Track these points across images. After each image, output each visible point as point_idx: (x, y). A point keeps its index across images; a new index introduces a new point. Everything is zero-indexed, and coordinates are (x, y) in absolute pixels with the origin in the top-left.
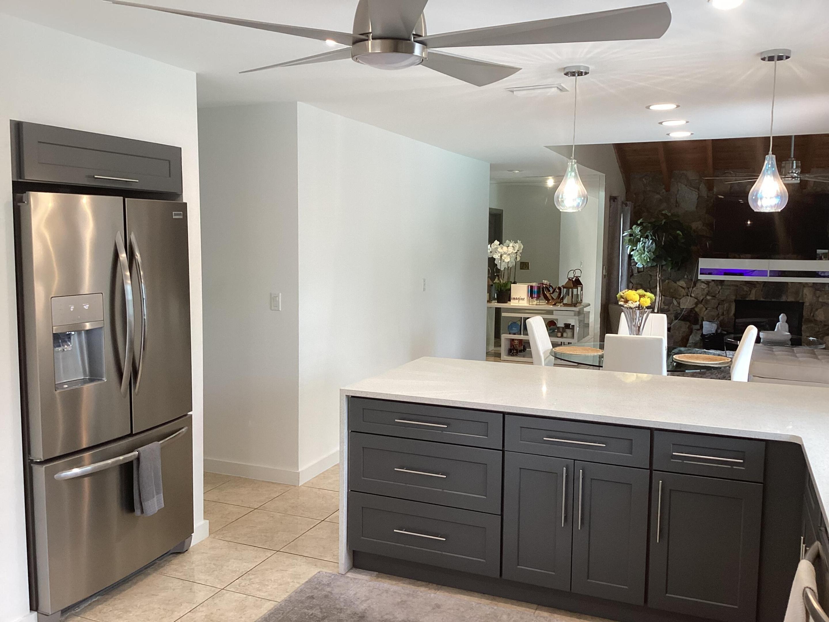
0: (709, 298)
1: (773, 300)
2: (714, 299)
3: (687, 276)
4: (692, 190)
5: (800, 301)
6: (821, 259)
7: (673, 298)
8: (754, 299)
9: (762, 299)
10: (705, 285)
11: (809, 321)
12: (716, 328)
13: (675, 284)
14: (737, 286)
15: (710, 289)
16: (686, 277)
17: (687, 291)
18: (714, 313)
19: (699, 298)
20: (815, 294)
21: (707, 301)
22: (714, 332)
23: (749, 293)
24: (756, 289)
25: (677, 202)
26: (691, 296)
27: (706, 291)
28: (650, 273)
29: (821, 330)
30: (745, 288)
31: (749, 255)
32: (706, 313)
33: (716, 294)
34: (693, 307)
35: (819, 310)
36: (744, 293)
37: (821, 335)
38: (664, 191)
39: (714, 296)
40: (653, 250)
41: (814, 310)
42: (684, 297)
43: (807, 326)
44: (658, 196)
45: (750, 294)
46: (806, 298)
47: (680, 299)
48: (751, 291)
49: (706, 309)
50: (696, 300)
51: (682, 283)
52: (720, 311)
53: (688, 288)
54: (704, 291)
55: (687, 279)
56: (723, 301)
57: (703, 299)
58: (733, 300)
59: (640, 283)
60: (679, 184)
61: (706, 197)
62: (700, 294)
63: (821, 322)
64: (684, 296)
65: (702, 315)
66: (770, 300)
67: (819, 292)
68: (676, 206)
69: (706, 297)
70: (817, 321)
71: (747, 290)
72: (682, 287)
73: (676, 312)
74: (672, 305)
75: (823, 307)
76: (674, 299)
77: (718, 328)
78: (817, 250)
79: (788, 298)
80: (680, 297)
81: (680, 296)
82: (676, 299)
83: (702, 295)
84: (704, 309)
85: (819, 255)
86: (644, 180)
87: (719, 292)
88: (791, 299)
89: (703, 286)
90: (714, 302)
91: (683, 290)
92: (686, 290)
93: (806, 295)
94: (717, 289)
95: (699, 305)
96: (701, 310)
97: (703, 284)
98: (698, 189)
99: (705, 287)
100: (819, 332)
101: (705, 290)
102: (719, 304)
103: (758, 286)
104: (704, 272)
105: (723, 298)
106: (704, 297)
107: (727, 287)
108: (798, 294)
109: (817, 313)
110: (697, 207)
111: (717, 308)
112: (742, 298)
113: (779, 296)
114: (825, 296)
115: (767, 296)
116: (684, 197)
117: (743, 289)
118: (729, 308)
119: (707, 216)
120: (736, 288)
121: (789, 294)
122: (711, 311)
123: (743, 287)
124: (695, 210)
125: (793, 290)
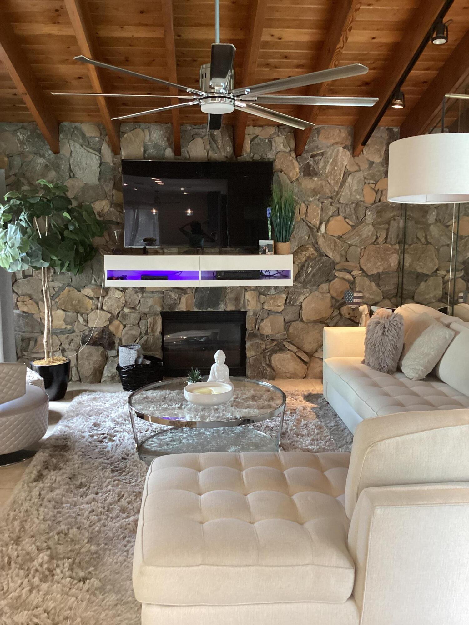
0: (126, 310)
1: (209, 309)
2: (133, 312)
3: (95, 281)
4: (91, 153)
5: (242, 310)
6: (264, 253)
7: (78, 313)
8: (185, 310)
9: (196, 310)
10: (120, 293)
11: (253, 336)
12: (135, 357)
13: (79, 293)
14: (162, 293)
15: (127, 298)
16: (93, 282)
17: (96, 303)
18: (135, 332)
19: (113, 312)
20: (259, 298)
21: (125, 316)
22: (133, 364)
23: (178, 302)
24: (187, 295)
25: (71, 170)
26: (102, 309)
27: (122, 302)
29: (268, 347)
30: (174, 296)
31: (175, 250)
32: (124, 331)
33: (136, 306)
34: (105, 325)
35: (265, 321)
36: (173, 302)
37: (268, 354)
38: (50, 152)
39: (133, 308)
41: (259, 321)
42: (93, 312)
43: (252, 343)
44: (41, 160)
45: (179, 303)
46: (248, 305)
48: (180, 299)
49: (125, 327)
50: (109, 315)
51: (88, 291)
52: (143, 328)
53: (97, 299)
54: (119, 301)
55: (94, 285)
56: (146, 314)
57: (119, 313)
58: (158, 313)
59: (29, 293)
60: (72, 143)
61: (112, 165)
62: (115, 306)
63: (267, 336)
64: (92, 310)
65: (119, 335)
66: (205, 310)
67: (264, 296)
68: (70, 177)
69: (122, 310)
70: (263, 335)
71: (176, 298)
72: (89, 297)
73: (84, 334)
74: (76, 323)
75: (270, 317)
76: (79, 315)
77: (138, 357)
78: (260, 241)
79: (227, 307)
80: (87, 312)
81: (87, 310)
82: (81, 315)
83: (118, 307)
84: (122, 327)
85: (263, 247)
86: (19, 133)
87: (140, 302)
88: (231, 308)
89: (118, 294)
90: (133, 317)
91: (91, 301)
92: (95, 301)
93: (248, 301)
94: (137, 297)
95: (114, 322)
96: (117, 328)
97: (118, 292)
98: (99, 151)
99: (120, 297)
100: (266, 349)
101: (121, 300)
102: (141, 319)
103: (189, 291)
104: (112, 277)
105: (146, 310)
106: (120, 310)
107: (149, 295)
108: (240, 300)
109: (262, 324)
110: (99, 179)
111: (138, 324)
112: (169, 309)
113: (217, 304)
114: (272, 302)
115: (200, 305)
116: (81, 162)
117: (170, 296)
118: (154, 324)
119: (114, 191)
120: (161, 295)
121: (228, 301)
122: (131, 330)
123: (170, 293)
124: (98, 183)
125: (232, 295)
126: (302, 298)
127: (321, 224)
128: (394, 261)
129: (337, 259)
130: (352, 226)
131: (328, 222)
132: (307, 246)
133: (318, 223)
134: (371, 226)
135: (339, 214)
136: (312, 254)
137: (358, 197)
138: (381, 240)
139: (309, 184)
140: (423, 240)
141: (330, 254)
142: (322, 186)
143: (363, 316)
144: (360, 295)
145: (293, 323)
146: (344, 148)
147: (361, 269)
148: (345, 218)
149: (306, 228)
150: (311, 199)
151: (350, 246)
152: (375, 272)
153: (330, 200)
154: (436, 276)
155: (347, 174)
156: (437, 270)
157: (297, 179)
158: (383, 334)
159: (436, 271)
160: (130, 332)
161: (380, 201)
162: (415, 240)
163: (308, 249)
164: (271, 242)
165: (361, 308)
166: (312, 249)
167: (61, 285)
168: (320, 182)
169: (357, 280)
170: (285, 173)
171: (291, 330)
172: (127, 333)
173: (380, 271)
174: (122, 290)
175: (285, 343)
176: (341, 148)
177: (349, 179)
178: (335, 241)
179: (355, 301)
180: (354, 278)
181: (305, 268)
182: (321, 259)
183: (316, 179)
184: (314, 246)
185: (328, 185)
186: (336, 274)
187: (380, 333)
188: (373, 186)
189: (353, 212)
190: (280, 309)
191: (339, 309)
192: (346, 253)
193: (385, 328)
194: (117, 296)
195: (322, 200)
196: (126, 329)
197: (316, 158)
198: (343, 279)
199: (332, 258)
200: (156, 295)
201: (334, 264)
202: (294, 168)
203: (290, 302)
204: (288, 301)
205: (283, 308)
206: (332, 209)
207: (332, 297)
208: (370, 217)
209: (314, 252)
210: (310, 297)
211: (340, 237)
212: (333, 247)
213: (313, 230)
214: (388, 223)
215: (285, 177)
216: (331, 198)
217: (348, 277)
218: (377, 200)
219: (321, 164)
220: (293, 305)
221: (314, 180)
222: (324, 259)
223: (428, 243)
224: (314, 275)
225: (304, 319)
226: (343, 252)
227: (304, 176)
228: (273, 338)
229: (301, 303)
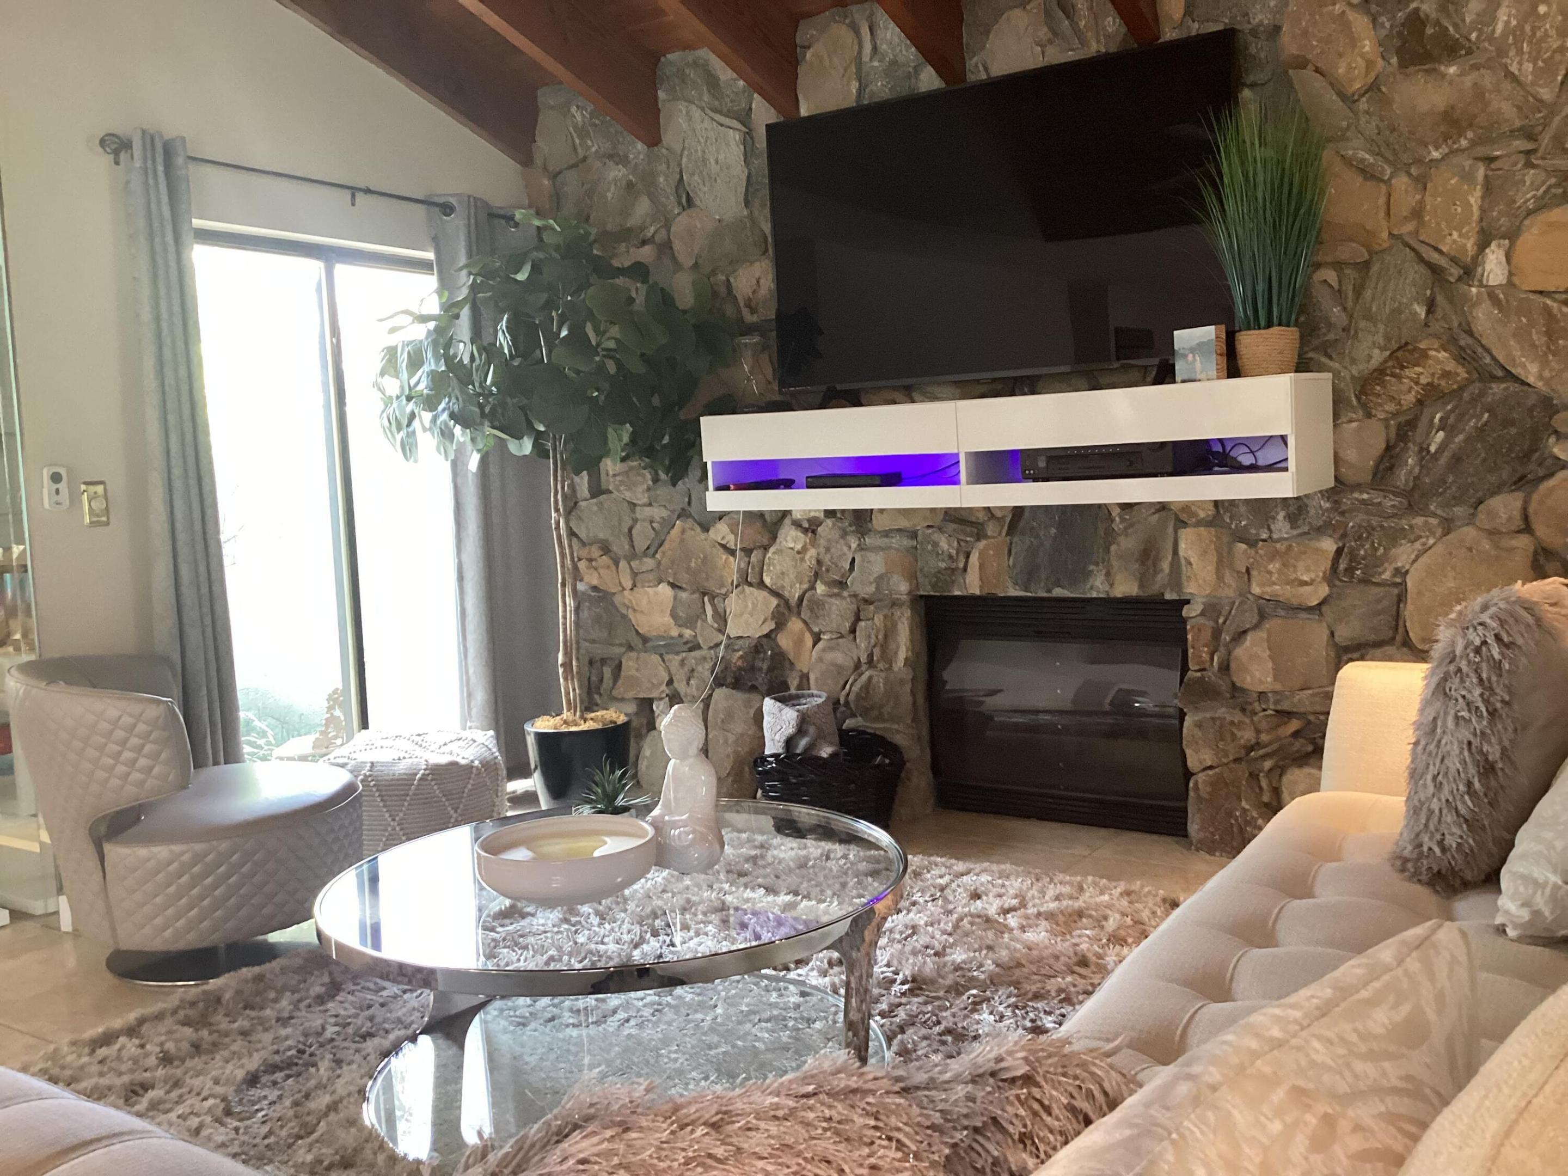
0: (820, 589)
1: (1058, 592)
2: (839, 595)
4: (727, 127)
5: (1168, 596)
7: (704, 594)
8: (978, 592)
9: (1014, 591)
10: (800, 535)
11: (1214, 691)
13: (703, 536)
14: (913, 534)
15: (822, 550)
17: (743, 565)
18: (843, 657)
19: (786, 594)
21: (817, 606)
23: (961, 565)
24: (982, 544)
25: (681, 186)
26: (761, 585)
27: (809, 563)
28: (628, 495)
29: (1264, 737)
30: (945, 544)
32: (814, 654)
33: (844, 576)
34: (766, 629)
35: (1249, 637)
36: (944, 565)
37: (1268, 764)
38: (640, 146)
39: (838, 583)
41: (1226, 637)
42: (738, 591)
43: (1206, 718)
44: (616, 173)
45: (965, 569)
46: (1189, 578)
48: (967, 555)
49: (817, 639)
50: (774, 602)
51: (724, 531)
52: (866, 648)
53: (748, 552)
54: (802, 560)
56: (868, 602)
57: (801, 599)
58: (904, 598)
59: (601, 536)
60: (686, 108)
62: (793, 575)
63: (1262, 695)
64: (734, 586)
65: (803, 665)
66: (1045, 595)
67: (1244, 546)
68: (683, 208)
69: (810, 587)
70: (1243, 690)
71: (954, 552)
72: (724, 547)
74: (699, 622)
75: (1267, 624)
76: (706, 599)
79: (1112, 585)
80: (723, 591)
81: (722, 585)
82: (712, 598)
83: (799, 578)
84: (809, 641)
85: (1185, 357)
86: (574, 109)
87: (853, 563)
88: (1125, 587)
89: (793, 539)
90: (839, 610)
91: (729, 558)
92: (740, 561)
93: (1189, 562)
94: (845, 549)
95: (790, 624)
96: (799, 642)
97: (793, 531)
98: (746, 117)
99: (799, 546)
100: (1257, 745)
101: (807, 557)
102: (858, 619)
103: (991, 529)
105: (867, 591)
106: (805, 586)
107: (880, 542)
108: (1157, 560)
109: (1239, 652)
110: (747, 203)
111: (853, 631)
112: (934, 586)
113: (1080, 575)
114: (1274, 566)
115: (1029, 575)
116: (704, 160)
117: (936, 544)
118: (889, 633)
120: (909, 545)
121: (1115, 563)
122: (831, 649)
123: (936, 536)
124: (745, 213)
125: (1127, 543)
126: (1403, 555)
127: (1483, 246)
131: (1512, 235)
132: (1422, 346)
133: (1470, 245)
136: (1446, 374)
139: (1425, 94)
141: (1531, 371)
142: (1479, 93)
145: (1370, 653)
149: (1414, 273)
150: (1436, 154)
153: (1521, 144)
157: (1373, 87)
160: (830, 657)
163: (1424, 354)
164: (1213, 333)
166: (1443, 355)
167: (665, 513)
168: (1468, 81)
170: (1317, 70)
172: (820, 660)
174: (806, 525)
181: (1419, 435)
182: (1482, 394)
183: (1452, 70)
184: (1450, 343)
185: (1507, 86)
186: (1562, 453)
190: (1316, 594)
194: (792, 545)
195: (1482, 151)
196: (820, 645)
199: (1540, 384)
200: (896, 541)
201: (1549, 409)
202: (1353, 42)
203: (1350, 571)
204: (1342, 566)
205: (1324, 590)
206: (1536, 182)
207: (1546, 552)
209: (1451, 366)
210: (1439, 549)
212: (1538, 338)
213: (1446, 276)
215: (1318, 83)
216: (1525, 133)
220: (1365, 581)
221: (1444, 76)
222: (1501, 389)
224: (1457, 460)
227: (1403, 65)
228: (1285, 706)
229: (1401, 573)
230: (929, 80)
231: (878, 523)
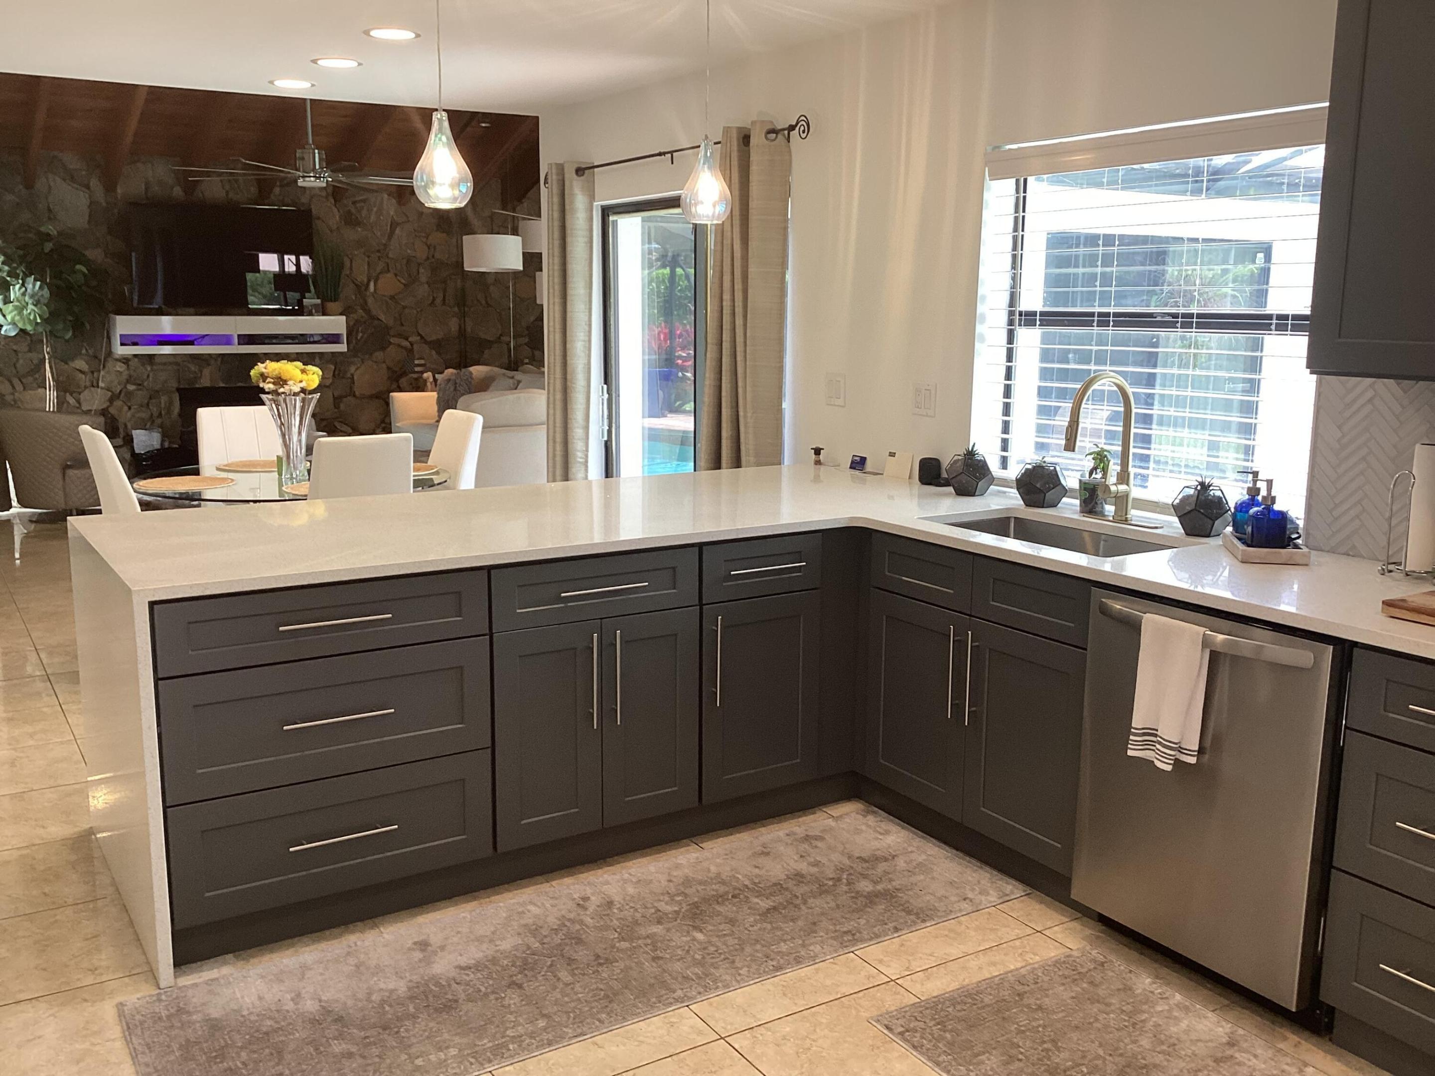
0: (131, 387)
1: (240, 384)
2: (140, 390)
3: (86, 350)
4: (78, 189)
6: (310, 314)
7: (66, 392)
8: (210, 385)
9: (222, 385)
10: (123, 365)
12: (160, 440)
13: (66, 366)
14: (177, 364)
15: (132, 371)
16: (84, 351)
17: (91, 378)
18: (146, 414)
19: (113, 390)
21: (129, 394)
22: (158, 448)
23: (199, 375)
24: (209, 367)
25: (50, 210)
26: (99, 387)
27: (125, 376)
28: (15, 347)
30: (192, 367)
31: (192, 310)
32: (129, 414)
33: (144, 381)
34: (105, 406)
36: (192, 376)
38: (21, 187)
39: (140, 385)
40: (46, 301)
42: (87, 390)
44: (9, 197)
45: (201, 377)
47: (80, 393)
48: (201, 372)
49: (130, 408)
50: (110, 393)
51: (80, 364)
52: (155, 410)
53: (92, 372)
54: (121, 375)
55: (88, 355)
56: (157, 391)
57: (121, 391)
58: (175, 389)
60: (50, 176)
61: (104, 204)
62: (116, 382)
64: (86, 387)
65: (122, 420)
66: (235, 385)
68: (50, 219)
69: (126, 387)
71: (196, 370)
72: (81, 371)
74: (65, 405)
76: (68, 394)
77: (163, 441)
78: (305, 300)
80: (79, 390)
81: (79, 387)
82: (71, 394)
83: (119, 384)
84: (126, 408)
85: (308, 307)
87: (148, 376)
89: (120, 367)
90: (141, 396)
91: (83, 376)
92: (89, 376)
94: (144, 369)
95: (115, 403)
96: (120, 410)
97: (119, 364)
98: (88, 187)
99: (122, 369)
101: (123, 374)
102: (151, 398)
103: (212, 362)
104: (127, 341)
105: (157, 388)
106: (123, 387)
107: (161, 367)
110: (89, 222)
111: (148, 404)
112: (189, 384)
115: (228, 379)
116: (63, 201)
117: (188, 368)
118: (171, 403)
119: (109, 238)
120: (175, 367)
122: (138, 412)
123: (189, 365)
124: (87, 226)
126: (352, 369)
127: (369, 281)
128: (454, 325)
129: (391, 323)
130: (405, 285)
131: (377, 279)
133: (365, 280)
134: (426, 286)
135: (388, 271)
136: (362, 317)
137: (409, 251)
138: (439, 301)
139: (352, 234)
140: (483, 302)
141: (382, 317)
142: (367, 238)
143: (428, 384)
144: (422, 362)
145: (345, 399)
146: (389, 195)
147: (419, 335)
148: (396, 275)
149: (352, 286)
150: (356, 253)
151: (404, 307)
152: (434, 338)
153: (378, 254)
154: (500, 342)
155: (394, 225)
156: (501, 335)
157: (338, 229)
158: (455, 389)
159: (499, 338)
160: (138, 415)
161: (433, 256)
162: (475, 302)
163: (356, 310)
164: (319, 301)
165: (425, 375)
166: (362, 311)
168: (364, 233)
169: (415, 347)
170: (323, 222)
171: (342, 406)
172: (133, 416)
173: (440, 337)
174: (124, 361)
175: (337, 424)
176: (386, 196)
177: (398, 231)
178: (387, 302)
179: (417, 369)
180: (412, 345)
181: (354, 333)
182: (372, 322)
183: (359, 229)
184: (363, 308)
185: (374, 237)
186: (391, 340)
187: (452, 389)
188: (424, 240)
189: (405, 268)
190: (328, 382)
191: (397, 381)
192: (400, 315)
193: (456, 383)
194: (118, 369)
195: (368, 254)
196: (132, 410)
197: (358, 205)
198: (399, 345)
199: (385, 321)
200: (170, 367)
201: (387, 328)
202: (334, 215)
203: (339, 374)
204: (336, 373)
205: (331, 381)
206: (381, 266)
207: (389, 368)
208: (424, 275)
209: (364, 314)
210: (363, 367)
211: (392, 298)
212: (384, 309)
213: (361, 289)
214: (445, 282)
215: (324, 226)
216: (379, 251)
217: (405, 343)
218: (430, 257)
219: (364, 213)
220: (343, 378)
221: (357, 230)
222: (376, 322)
223: (489, 305)
224: (365, 341)
225: (357, 393)
226: (397, 315)
227: (345, 224)
228: (322, 417)
229: (352, 375)
230: (178, 192)
231: (157, 360)
